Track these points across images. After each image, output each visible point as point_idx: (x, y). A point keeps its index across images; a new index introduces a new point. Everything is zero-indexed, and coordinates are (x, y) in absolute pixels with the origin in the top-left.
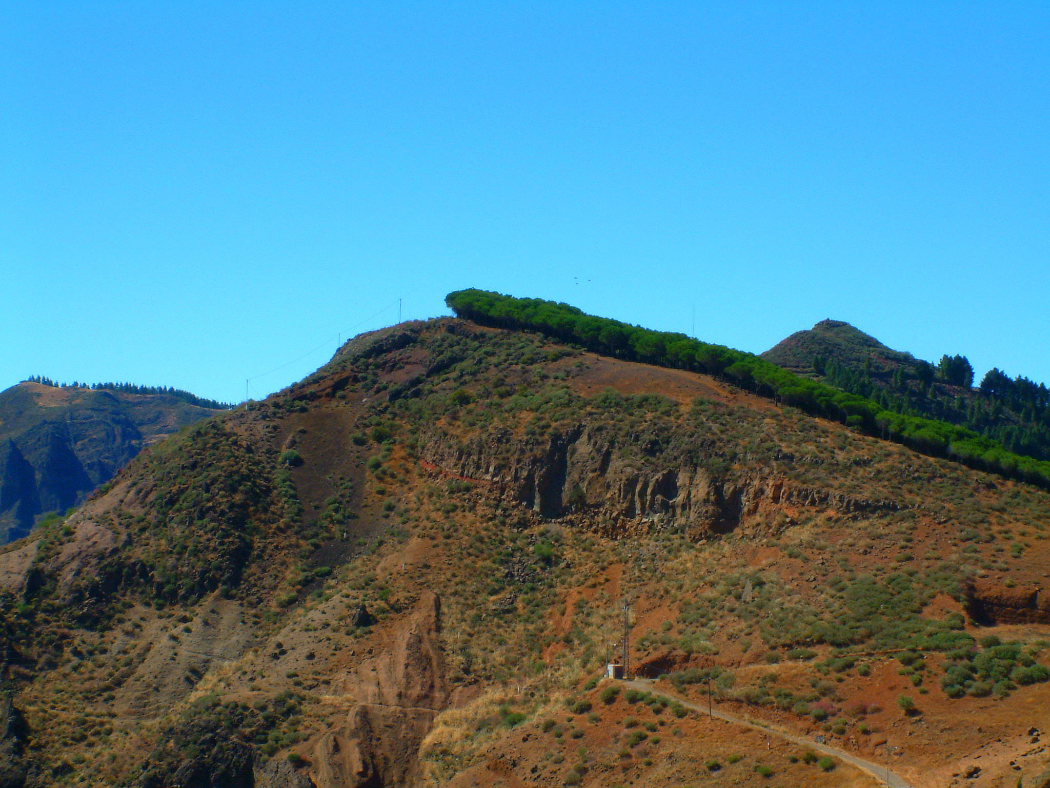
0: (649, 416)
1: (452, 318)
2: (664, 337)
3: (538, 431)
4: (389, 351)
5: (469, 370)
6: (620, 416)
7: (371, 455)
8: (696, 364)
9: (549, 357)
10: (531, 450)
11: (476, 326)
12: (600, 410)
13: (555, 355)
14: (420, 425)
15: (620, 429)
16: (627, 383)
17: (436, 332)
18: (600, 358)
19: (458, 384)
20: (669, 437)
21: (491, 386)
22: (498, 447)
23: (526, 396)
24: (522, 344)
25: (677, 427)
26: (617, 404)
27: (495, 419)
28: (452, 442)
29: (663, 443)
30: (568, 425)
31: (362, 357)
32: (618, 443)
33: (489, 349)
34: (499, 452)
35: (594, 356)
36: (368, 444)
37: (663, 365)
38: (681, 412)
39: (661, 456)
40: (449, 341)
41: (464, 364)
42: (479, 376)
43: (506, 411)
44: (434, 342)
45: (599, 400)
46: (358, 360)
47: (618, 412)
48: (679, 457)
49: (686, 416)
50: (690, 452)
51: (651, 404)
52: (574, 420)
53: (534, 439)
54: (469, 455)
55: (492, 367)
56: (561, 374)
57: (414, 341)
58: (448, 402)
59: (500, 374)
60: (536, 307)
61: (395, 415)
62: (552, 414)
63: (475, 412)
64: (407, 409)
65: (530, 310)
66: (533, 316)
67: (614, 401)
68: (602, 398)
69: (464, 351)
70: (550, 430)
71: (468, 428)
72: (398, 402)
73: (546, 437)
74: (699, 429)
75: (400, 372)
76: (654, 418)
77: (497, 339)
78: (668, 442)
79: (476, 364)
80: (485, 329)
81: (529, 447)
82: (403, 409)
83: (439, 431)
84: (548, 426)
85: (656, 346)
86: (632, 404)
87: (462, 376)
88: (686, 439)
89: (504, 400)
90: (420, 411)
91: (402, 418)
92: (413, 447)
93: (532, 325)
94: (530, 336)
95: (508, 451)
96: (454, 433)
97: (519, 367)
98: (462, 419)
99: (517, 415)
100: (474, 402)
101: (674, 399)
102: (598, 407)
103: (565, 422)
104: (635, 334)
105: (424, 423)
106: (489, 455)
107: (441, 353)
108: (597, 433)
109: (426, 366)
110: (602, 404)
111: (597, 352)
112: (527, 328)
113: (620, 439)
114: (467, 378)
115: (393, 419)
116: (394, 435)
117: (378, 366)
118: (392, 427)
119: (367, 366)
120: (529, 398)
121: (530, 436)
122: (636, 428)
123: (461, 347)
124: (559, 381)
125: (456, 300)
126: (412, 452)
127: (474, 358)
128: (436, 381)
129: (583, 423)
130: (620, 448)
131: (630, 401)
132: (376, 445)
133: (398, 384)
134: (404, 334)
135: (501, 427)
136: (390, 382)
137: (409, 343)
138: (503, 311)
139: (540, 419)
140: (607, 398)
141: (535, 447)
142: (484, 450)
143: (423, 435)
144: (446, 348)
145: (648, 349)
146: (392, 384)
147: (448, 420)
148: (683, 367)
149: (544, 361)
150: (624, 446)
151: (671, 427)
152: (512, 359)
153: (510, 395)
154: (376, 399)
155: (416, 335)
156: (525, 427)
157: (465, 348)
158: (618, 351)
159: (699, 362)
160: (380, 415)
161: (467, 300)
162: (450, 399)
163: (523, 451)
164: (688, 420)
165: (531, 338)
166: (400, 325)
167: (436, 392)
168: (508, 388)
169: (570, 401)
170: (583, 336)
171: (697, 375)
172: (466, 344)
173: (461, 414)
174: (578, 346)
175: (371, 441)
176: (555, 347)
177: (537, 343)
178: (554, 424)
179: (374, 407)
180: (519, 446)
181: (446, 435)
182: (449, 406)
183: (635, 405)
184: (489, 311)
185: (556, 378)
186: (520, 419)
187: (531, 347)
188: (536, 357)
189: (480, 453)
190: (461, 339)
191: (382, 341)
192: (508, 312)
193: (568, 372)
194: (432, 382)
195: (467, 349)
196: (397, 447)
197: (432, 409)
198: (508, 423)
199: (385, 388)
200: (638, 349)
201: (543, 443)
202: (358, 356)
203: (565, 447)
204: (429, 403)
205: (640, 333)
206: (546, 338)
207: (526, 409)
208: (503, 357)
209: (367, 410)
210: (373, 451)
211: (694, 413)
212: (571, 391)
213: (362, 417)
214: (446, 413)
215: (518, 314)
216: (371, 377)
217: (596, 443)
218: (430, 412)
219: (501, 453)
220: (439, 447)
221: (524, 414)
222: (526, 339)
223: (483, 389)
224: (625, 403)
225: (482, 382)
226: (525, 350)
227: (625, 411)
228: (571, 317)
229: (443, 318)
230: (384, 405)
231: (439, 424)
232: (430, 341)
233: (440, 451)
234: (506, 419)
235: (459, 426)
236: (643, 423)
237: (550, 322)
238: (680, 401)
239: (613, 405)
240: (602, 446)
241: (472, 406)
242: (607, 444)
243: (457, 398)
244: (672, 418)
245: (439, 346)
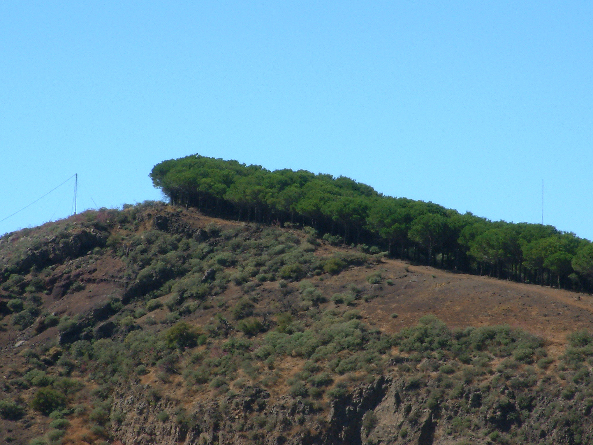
0: (497, 364)
1: (163, 204)
2: (518, 233)
3: (312, 390)
4: (58, 260)
5: (194, 290)
6: (448, 365)
7: (31, 437)
8: (573, 276)
9: (327, 268)
10: (302, 422)
11: (203, 217)
12: (415, 355)
13: (336, 264)
14: (114, 383)
15: (449, 386)
16: (458, 308)
17: (137, 230)
18: (412, 268)
19: (176, 314)
20: (532, 399)
21: (232, 316)
22: (246, 418)
23: (290, 332)
24: (279, 247)
25: (544, 381)
26: (443, 345)
27: (240, 371)
28: (168, 411)
29: (522, 408)
30: (361, 379)
31: (13, 271)
32: (447, 408)
33: (226, 255)
34: (247, 426)
35: (400, 264)
36: (26, 418)
37: (517, 279)
38: (550, 357)
39: (519, 431)
40: (159, 242)
41: (185, 281)
42: (210, 300)
43: (258, 357)
44: (135, 244)
45: (412, 338)
46: (8, 277)
47: (444, 358)
48: (550, 432)
49: (559, 363)
50: (568, 423)
51: (499, 344)
52: (371, 371)
53: (306, 404)
54: (198, 432)
55: (232, 285)
56: (348, 295)
57: (101, 244)
58: (161, 344)
59: (246, 297)
60: (302, 185)
61: (71, 368)
62: (335, 361)
63: (206, 361)
64: (91, 357)
65: (293, 190)
66: (297, 201)
67: (437, 339)
68: (417, 334)
69: (185, 259)
70: (333, 389)
71: (195, 388)
72: (76, 346)
73: (326, 399)
74: (582, 386)
75: (78, 295)
76: (506, 367)
77: (239, 239)
78: (530, 408)
79: (205, 281)
80: (218, 223)
81: (297, 417)
82: (85, 358)
83: (147, 393)
84: (328, 382)
85: (505, 247)
86: (467, 344)
87: (182, 300)
88: (561, 402)
89: (254, 340)
90: (113, 359)
91: (84, 372)
92: (102, 420)
93: (296, 214)
94: (295, 233)
95: (262, 425)
96: (172, 396)
97: (277, 285)
98: (185, 372)
99: (276, 363)
100: (203, 343)
101: (537, 334)
102: (411, 350)
103: (357, 374)
104: (468, 227)
105: (122, 381)
106: (232, 431)
107: (147, 263)
108: (411, 393)
109: (121, 286)
110: (418, 344)
111: (405, 257)
112: (289, 220)
113: (450, 403)
114: (191, 304)
115: (68, 374)
116: (70, 401)
117: (40, 287)
118: (67, 387)
119: (23, 286)
120: (296, 334)
121: (298, 399)
122: (475, 384)
123: (179, 252)
124: (344, 307)
125: (169, 175)
126: (101, 428)
127: (201, 270)
128: (139, 310)
129: (387, 376)
130: (450, 418)
131: (463, 339)
132: (39, 419)
133: (77, 315)
134: (84, 232)
135: (250, 384)
136: (63, 312)
137: (92, 247)
138: (249, 191)
139: (314, 370)
140: (426, 334)
141: (307, 418)
142: (221, 424)
143: (119, 401)
144: (155, 255)
145: (491, 251)
146: (65, 316)
147: (161, 373)
148: (551, 282)
149: (319, 274)
150: (456, 413)
151: (535, 382)
152: (265, 272)
153: (263, 330)
154: (39, 342)
155: (104, 233)
156: (291, 384)
157: (185, 254)
158: (439, 257)
159: (577, 273)
160: (44, 369)
161: (188, 174)
162: (164, 339)
163: (287, 424)
164: (564, 369)
165: (295, 236)
166: (76, 218)
167: (139, 327)
168: (260, 320)
169: (364, 340)
170: (382, 232)
171: (576, 295)
172: (188, 247)
173: (183, 364)
174: (373, 248)
175: (31, 412)
176: (335, 250)
177: (305, 245)
178: (338, 379)
179: (35, 356)
180: (281, 416)
181: (157, 399)
182: (162, 350)
183: (472, 346)
184: (224, 191)
185: (339, 302)
186: (282, 370)
187: (297, 250)
188: (304, 267)
189: (216, 428)
190: (179, 240)
191: (46, 244)
192: (256, 194)
193: (359, 292)
194: (133, 311)
195: (189, 256)
196: (75, 422)
197: (134, 357)
198: (262, 378)
199: (54, 323)
200: (474, 251)
201: (320, 410)
202: (7, 270)
203: (357, 417)
204: (128, 346)
205: (476, 225)
206: (320, 235)
207: (290, 355)
208: (250, 268)
209: (24, 360)
210: (34, 429)
211: (573, 359)
212: (363, 323)
213: (16, 373)
214: (158, 363)
215: (272, 196)
216: (28, 305)
217: (408, 410)
218: (131, 361)
219: (251, 428)
220: (146, 419)
221: (288, 363)
222: (288, 238)
223: (218, 321)
224: (455, 342)
225: (216, 310)
226: (286, 256)
227: (456, 355)
228: (359, 200)
229: (148, 204)
230: (52, 351)
231: (146, 381)
232: (127, 243)
233: (148, 426)
234: (259, 371)
235: (179, 384)
236: (488, 376)
237: (326, 209)
238: (549, 338)
239: (435, 345)
240: (418, 415)
241: (200, 350)
242: (427, 411)
243: (176, 338)
244: (536, 367)
245: (144, 251)
